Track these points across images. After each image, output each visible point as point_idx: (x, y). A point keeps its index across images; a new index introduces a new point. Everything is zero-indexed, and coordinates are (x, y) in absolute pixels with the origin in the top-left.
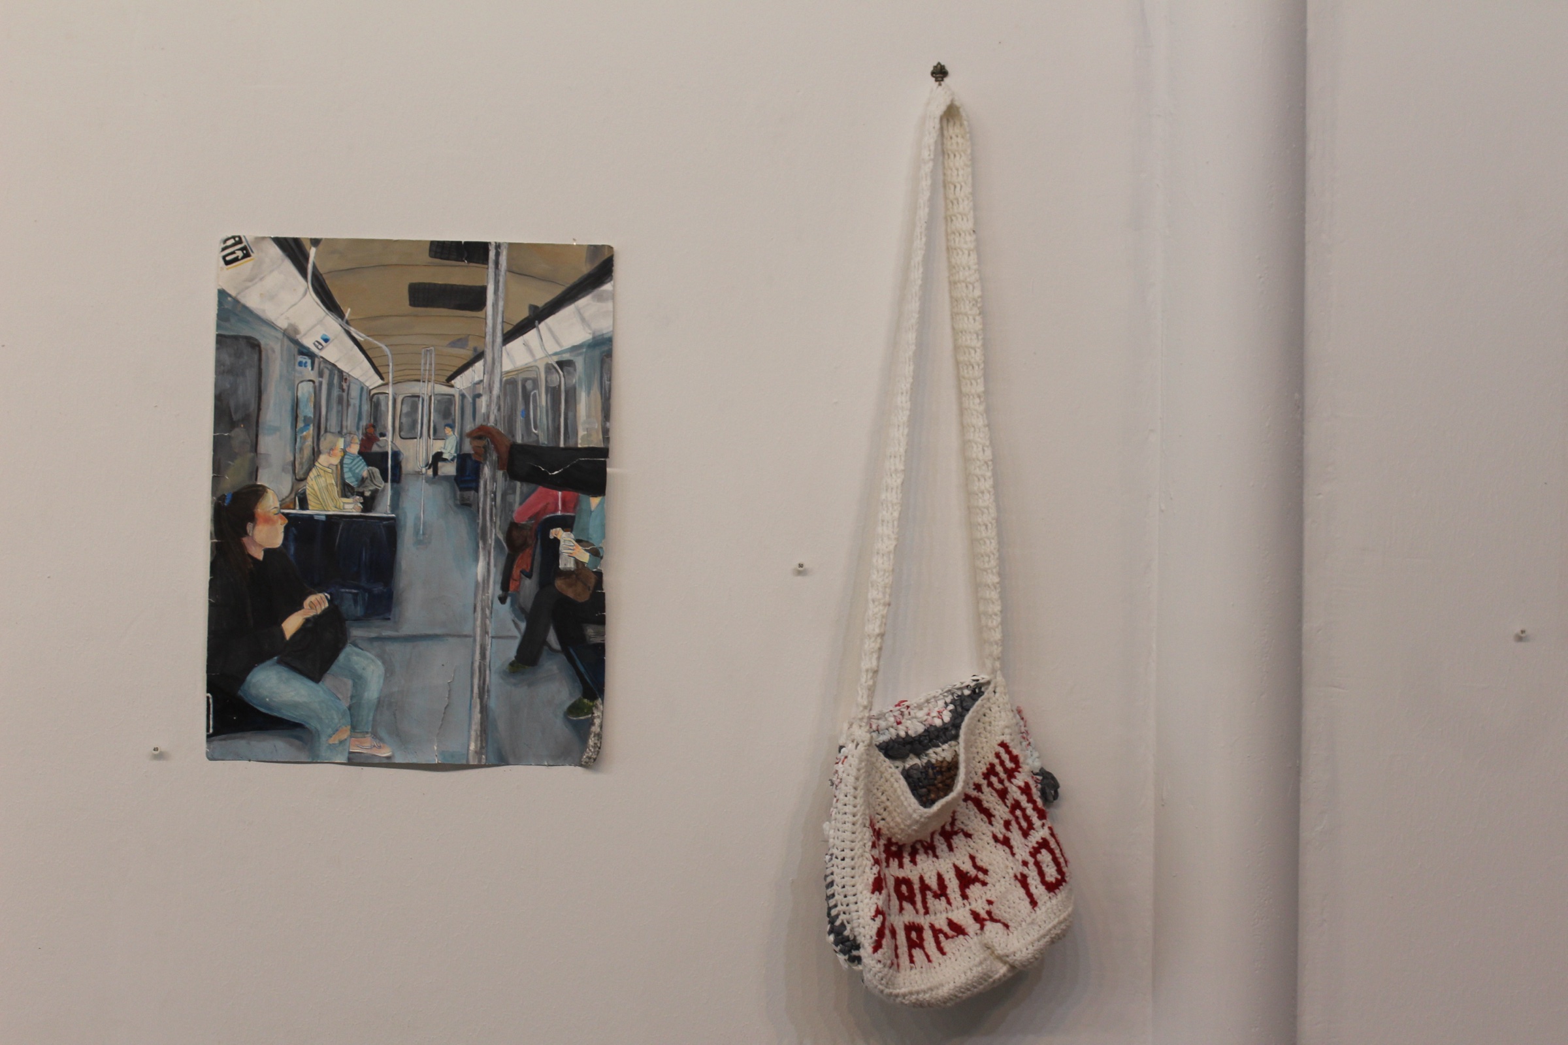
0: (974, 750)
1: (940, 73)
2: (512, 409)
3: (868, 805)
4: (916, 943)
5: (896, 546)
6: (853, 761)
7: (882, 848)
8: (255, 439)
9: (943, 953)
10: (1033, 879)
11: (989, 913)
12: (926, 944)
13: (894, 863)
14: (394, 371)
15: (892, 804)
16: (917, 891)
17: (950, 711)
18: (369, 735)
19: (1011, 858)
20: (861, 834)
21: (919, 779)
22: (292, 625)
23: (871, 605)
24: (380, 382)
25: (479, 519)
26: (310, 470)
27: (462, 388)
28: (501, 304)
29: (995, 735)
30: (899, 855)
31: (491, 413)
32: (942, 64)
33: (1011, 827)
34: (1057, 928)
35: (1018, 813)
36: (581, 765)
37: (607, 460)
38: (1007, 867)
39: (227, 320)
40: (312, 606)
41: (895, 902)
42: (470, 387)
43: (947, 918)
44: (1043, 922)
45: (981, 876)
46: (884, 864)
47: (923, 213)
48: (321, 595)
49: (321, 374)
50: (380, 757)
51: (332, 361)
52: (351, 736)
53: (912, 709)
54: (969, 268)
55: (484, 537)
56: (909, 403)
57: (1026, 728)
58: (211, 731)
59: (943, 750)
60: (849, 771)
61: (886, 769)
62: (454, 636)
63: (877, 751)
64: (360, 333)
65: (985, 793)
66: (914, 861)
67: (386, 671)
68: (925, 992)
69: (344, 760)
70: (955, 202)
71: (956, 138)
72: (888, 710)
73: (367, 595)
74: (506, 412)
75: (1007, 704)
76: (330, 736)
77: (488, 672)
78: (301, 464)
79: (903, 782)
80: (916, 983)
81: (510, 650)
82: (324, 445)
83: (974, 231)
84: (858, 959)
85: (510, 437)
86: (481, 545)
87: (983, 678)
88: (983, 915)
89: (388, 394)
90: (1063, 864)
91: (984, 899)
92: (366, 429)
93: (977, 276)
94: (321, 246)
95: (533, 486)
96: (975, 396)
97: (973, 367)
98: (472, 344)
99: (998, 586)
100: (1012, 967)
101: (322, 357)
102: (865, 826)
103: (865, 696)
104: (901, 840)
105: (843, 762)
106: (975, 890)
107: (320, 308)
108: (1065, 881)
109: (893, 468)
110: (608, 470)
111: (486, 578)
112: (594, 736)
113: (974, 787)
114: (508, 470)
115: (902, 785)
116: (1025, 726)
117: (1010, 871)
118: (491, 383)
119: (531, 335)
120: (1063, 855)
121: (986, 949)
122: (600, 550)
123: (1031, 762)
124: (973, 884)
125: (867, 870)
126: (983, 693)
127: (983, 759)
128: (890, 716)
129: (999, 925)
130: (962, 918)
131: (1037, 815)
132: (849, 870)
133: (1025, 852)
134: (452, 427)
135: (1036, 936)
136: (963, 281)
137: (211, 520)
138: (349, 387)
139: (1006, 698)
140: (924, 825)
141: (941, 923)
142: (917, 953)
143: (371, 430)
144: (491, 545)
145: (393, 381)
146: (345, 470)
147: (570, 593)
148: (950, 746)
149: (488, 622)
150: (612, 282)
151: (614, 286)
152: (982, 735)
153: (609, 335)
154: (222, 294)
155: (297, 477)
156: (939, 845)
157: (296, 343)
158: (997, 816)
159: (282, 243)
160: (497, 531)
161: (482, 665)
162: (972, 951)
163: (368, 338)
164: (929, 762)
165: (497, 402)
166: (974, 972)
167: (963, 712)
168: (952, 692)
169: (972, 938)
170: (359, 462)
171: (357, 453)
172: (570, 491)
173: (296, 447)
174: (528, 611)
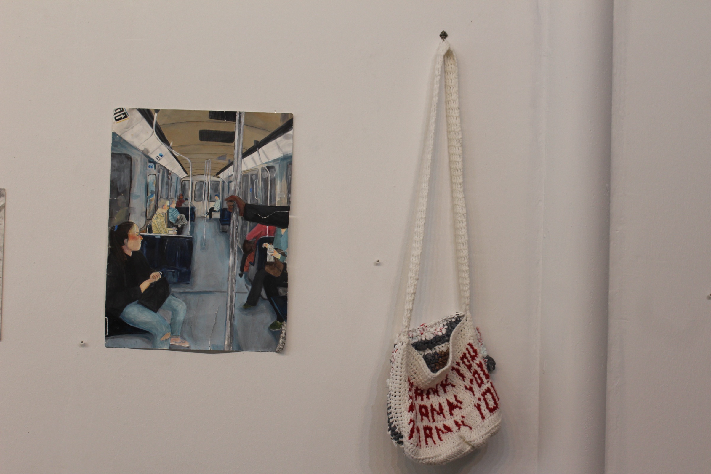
0: (456, 347)
1: (444, 35)
2: (246, 187)
3: (407, 371)
4: (428, 436)
5: (421, 253)
6: (401, 351)
7: (414, 391)
8: (128, 201)
9: (441, 440)
10: (483, 406)
11: (463, 422)
12: (433, 436)
13: (419, 398)
14: (192, 170)
15: (418, 371)
16: (430, 411)
17: (446, 329)
19: (473, 397)
20: (404, 385)
21: (431, 360)
22: (144, 286)
23: (409, 280)
24: (186, 175)
25: (230, 238)
26: (153, 215)
27: (223, 178)
28: (241, 140)
29: (466, 340)
30: (421, 395)
31: (236, 190)
32: (445, 31)
33: (473, 382)
34: (494, 429)
35: (476, 376)
36: (276, 352)
37: (289, 212)
38: (471, 401)
39: (116, 146)
40: (154, 277)
41: (419, 416)
42: (227, 178)
43: (443, 424)
44: (487, 427)
45: (459, 404)
46: (414, 399)
47: (435, 99)
48: (158, 272)
49: (159, 172)
50: (184, 347)
51: (164, 165)
52: (171, 337)
53: (428, 328)
54: (456, 125)
55: (232, 246)
56: (428, 187)
57: (481, 337)
58: (107, 334)
59: (442, 347)
60: (399, 356)
61: (416, 355)
62: (218, 292)
63: (412, 347)
64: (177, 153)
65: (461, 367)
66: (428, 398)
67: (187, 307)
68: (432, 458)
69: (168, 348)
70: (450, 95)
71: (451, 65)
72: (417, 328)
73: (179, 273)
74: (243, 189)
75: (472, 326)
76: (161, 337)
77: (234, 308)
78: (149, 212)
79: (423, 361)
80: (429, 453)
81: (244, 299)
82: (160, 204)
83: (459, 108)
84: (402, 443)
85: (245, 201)
87: (461, 314)
88: (460, 422)
89: (189, 180)
90: (497, 400)
91: (460, 415)
92: (179, 197)
93: (460, 129)
94: (159, 112)
95: (255, 223)
96: (459, 184)
97: (458, 171)
98: (228, 158)
99: (468, 271)
100: (473, 447)
101: (159, 164)
102: (406, 381)
103: (406, 322)
104: (422, 388)
105: (396, 351)
106: (456, 411)
107: (159, 142)
108: (498, 408)
109: (420, 217)
110: (290, 216)
111: (233, 265)
112: (282, 339)
113: (456, 364)
114: (244, 216)
116: (480, 336)
117: (472, 403)
118: (237, 176)
119: (255, 155)
120: (497, 396)
121: (461, 438)
122: (286, 253)
123: (483, 353)
124: (456, 408)
125: (407, 401)
126: (461, 320)
127: (460, 351)
128: (418, 331)
129: (467, 428)
130: (450, 424)
131: (485, 377)
132: (398, 401)
133: (480, 394)
134: (218, 196)
135: (484, 433)
136: (454, 131)
137: (108, 237)
138: (172, 177)
139: (472, 323)
140: (433, 381)
141: (440, 426)
142: (429, 440)
143: (181, 197)
144: (236, 250)
145: (192, 175)
146: (170, 215)
147: (272, 273)
148: (446, 345)
149: (234, 285)
150: (292, 130)
152: (460, 340)
153: (291, 155)
154: (114, 134)
156: (440, 390)
157: (148, 157)
158: (467, 377)
159: (142, 111)
160: (239, 244)
161: (231, 305)
162: (454, 439)
163: (180, 155)
164: (436, 352)
165: (239, 185)
166: (455, 449)
167: (451, 329)
168: (447, 320)
169: (454, 433)
170: (176, 212)
171: (175, 208)
172: (272, 226)
173: (147, 205)
174: (252, 281)
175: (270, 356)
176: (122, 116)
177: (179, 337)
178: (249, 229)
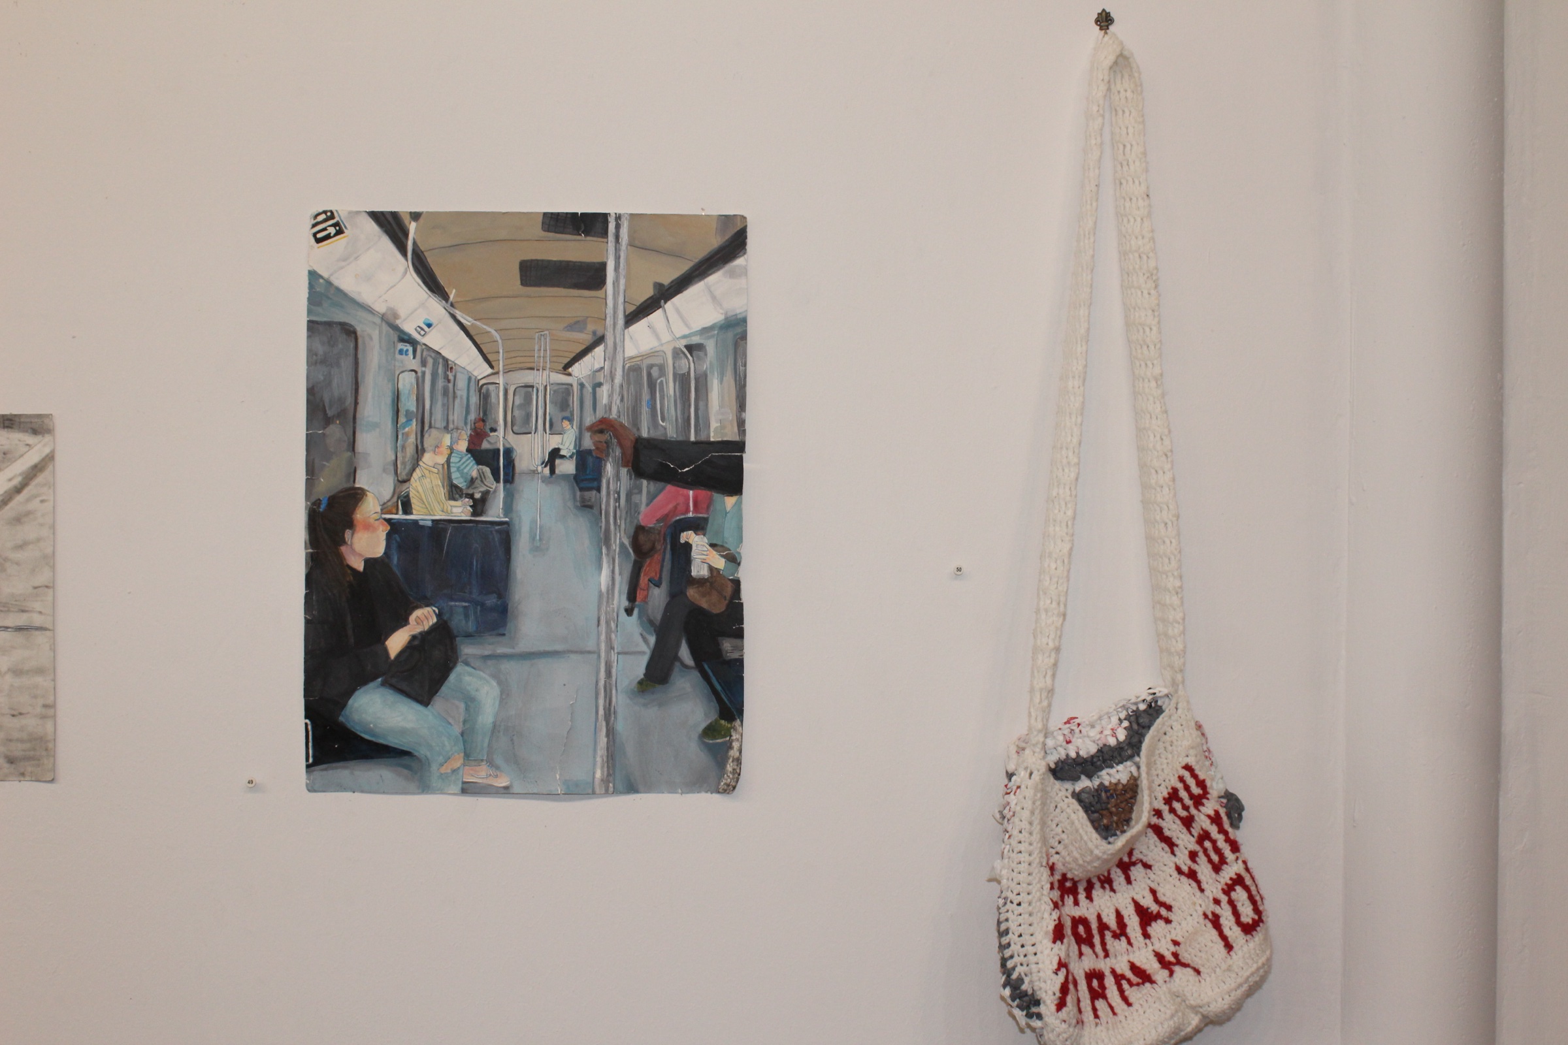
0: (1154, 772)
1: (1104, 20)
2: (636, 401)
3: (1044, 840)
4: (1097, 994)
6: (1029, 793)
7: (1057, 887)
8: (352, 438)
9: (1129, 1004)
10: (1226, 919)
11: (1175, 955)
12: (1109, 993)
13: (1069, 900)
14: (505, 359)
15: (1068, 837)
16: (1095, 932)
17: (1125, 728)
18: (484, 763)
19: (1198, 893)
20: (1038, 875)
21: (1090, 803)
22: (396, 643)
23: (1043, 616)
24: (490, 371)
25: (601, 521)
26: (414, 470)
27: (580, 376)
28: (622, 281)
29: (1178, 757)
30: (1074, 891)
31: (613, 405)
32: (1108, 11)
33: (1197, 859)
34: (1254, 975)
35: (1207, 844)
36: (719, 792)
38: (1196, 905)
39: (319, 304)
40: (419, 621)
41: (1074, 948)
42: (589, 375)
43: (1129, 961)
44: (1240, 969)
45: (1164, 912)
46: (1061, 905)
47: (1092, 175)
48: (429, 609)
49: (424, 363)
50: (497, 787)
51: (437, 350)
52: (464, 765)
53: (1084, 727)
54: (1143, 237)
55: (607, 540)
56: (1082, 389)
58: (311, 760)
59: (1117, 771)
60: (1023, 802)
61: (1057, 794)
62: (576, 652)
63: (1049, 776)
64: (464, 316)
65: (1167, 820)
66: (1089, 897)
67: (502, 692)
69: (458, 790)
70: (1125, 163)
71: (1124, 91)
72: (1057, 728)
73: (479, 608)
74: (630, 403)
75: (1189, 721)
76: (442, 765)
77: (614, 692)
78: (404, 463)
79: (1081, 814)
80: (1103, 1041)
81: (638, 667)
82: (429, 442)
83: (1148, 196)
84: (1039, 1016)
85: (635, 430)
86: (604, 550)
87: (1160, 692)
88: (1170, 957)
89: (498, 384)
90: (1259, 903)
91: (1169, 939)
92: (475, 423)
93: (1151, 245)
94: (421, 220)
95: (660, 485)
96: (1151, 379)
97: (1148, 347)
98: (591, 327)
99: (1179, 590)
100: (1204, 1017)
101: (425, 345)
102: (1042, 866)
103: (1039, 719)
104: (1078, 876)
105: (1015, 792)
106: (1157, 928)
107: (421, 290)
108: (1262, 921)
109: (1065, 461)
110: (745, 465)
111: (610, 587)
112: (733, 761)
113: (1154, 813)
114: (633, 467)
115: (1079, 816)
116: (1206, 744)
117: (1198, 908)
118: (613, 371)
119: (656, 317)
120: (1259, 892)
121: (1177, 998)
122: (736, 555)
123: (1216, 788)
124: (1156, 921)
125: (1046, 915)
126: (1163, 709)
127: (1163, 783)
128: (1058, 734)
129: (1189, 970)
130: (1145, 961)
131: (1229, 848)
132: (1025, 916)
133: (1217, 888)
134: (570, 420)
135: (1233, 985)
136: (1136, 251)
137: (306, 527)
138: (455, 377)
140: (1106, 861)
141: (1123, 968)
142: (1100, 1004)
143: (481, 424)
144: (615, 550)
145: (504, 370)
146: (453, 470)
147: (704, 604)
148: (1128, 766)
149: (613, 636)
150: (746, 256)
151: (747, 261)
152: (1162, 756)
153: (743, 315)
154: (313, 275)
155: (400, 479)
156: (1116, 878)
157: (396, 328)
158: (1181, 846)
159: (378, 218)
160: (622, 535)
161: (608, 685)
162: (1162, 1003)
163: (475, 322)
164: (1101, 784)
165: (620, 392)
166: (1166, 1026)
167: (1139, 729)
168: (1126, 707)
169: (1160, 987)
170: (467, 460)
171: (465, 451)
172: (702, 489)
173: (398, 445)
174: (658, 623)
175: (706, 802)
176: (332, 231)
177: (483, 764)
178: (647, 499)
